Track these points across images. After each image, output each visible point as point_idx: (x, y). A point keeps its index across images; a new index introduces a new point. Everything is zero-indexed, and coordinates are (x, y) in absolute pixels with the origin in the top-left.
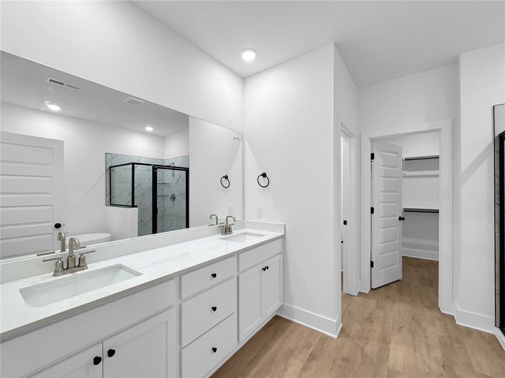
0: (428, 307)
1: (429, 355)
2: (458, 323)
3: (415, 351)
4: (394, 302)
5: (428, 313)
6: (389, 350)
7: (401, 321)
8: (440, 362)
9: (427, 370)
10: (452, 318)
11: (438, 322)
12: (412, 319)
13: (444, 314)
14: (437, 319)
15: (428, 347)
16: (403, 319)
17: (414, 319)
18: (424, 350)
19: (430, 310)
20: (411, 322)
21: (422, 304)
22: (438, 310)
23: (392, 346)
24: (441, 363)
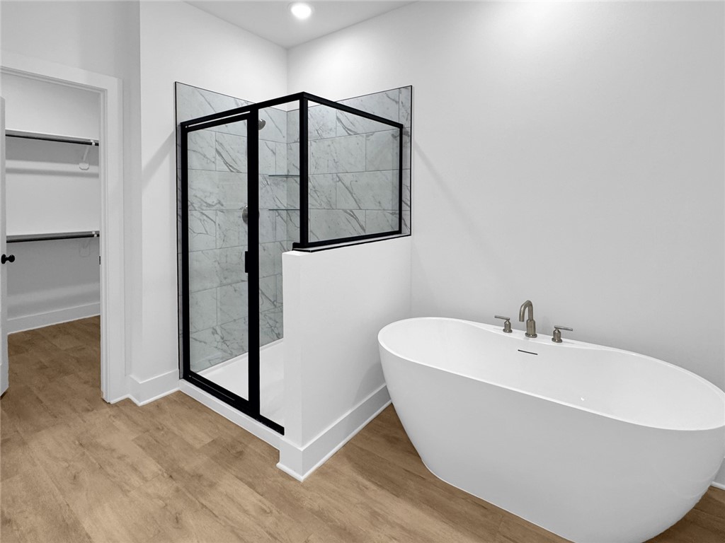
0: (88, 410)
1: (145, 479)
2: (140, 404)
3: (125, 492)
4: (23, 443)
5: (97, 420)
6: (89, 538)
7: (66, 464)
8: (162, 475)
9: (161, 503)
10: (128, 402)
11: (118, 423)
12: (80, 447)
13: (116, 405)
14: (113, 419)
15: (134, 469)
16: (66, 461)
17: (85, 444)
18: (135, 480)
19: (95, 411)
20: (84, 454)
21: (74, 410)
22: (104, 405)
23: (86, 524)
24: (165, 475)
